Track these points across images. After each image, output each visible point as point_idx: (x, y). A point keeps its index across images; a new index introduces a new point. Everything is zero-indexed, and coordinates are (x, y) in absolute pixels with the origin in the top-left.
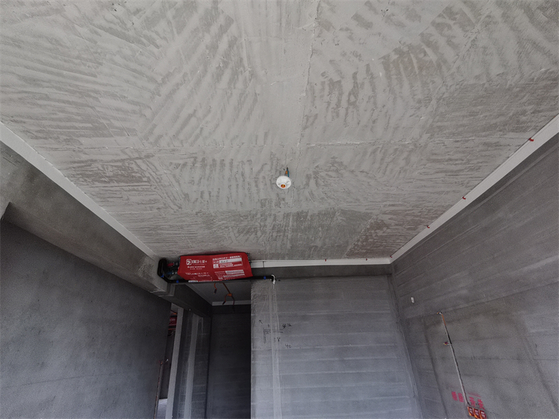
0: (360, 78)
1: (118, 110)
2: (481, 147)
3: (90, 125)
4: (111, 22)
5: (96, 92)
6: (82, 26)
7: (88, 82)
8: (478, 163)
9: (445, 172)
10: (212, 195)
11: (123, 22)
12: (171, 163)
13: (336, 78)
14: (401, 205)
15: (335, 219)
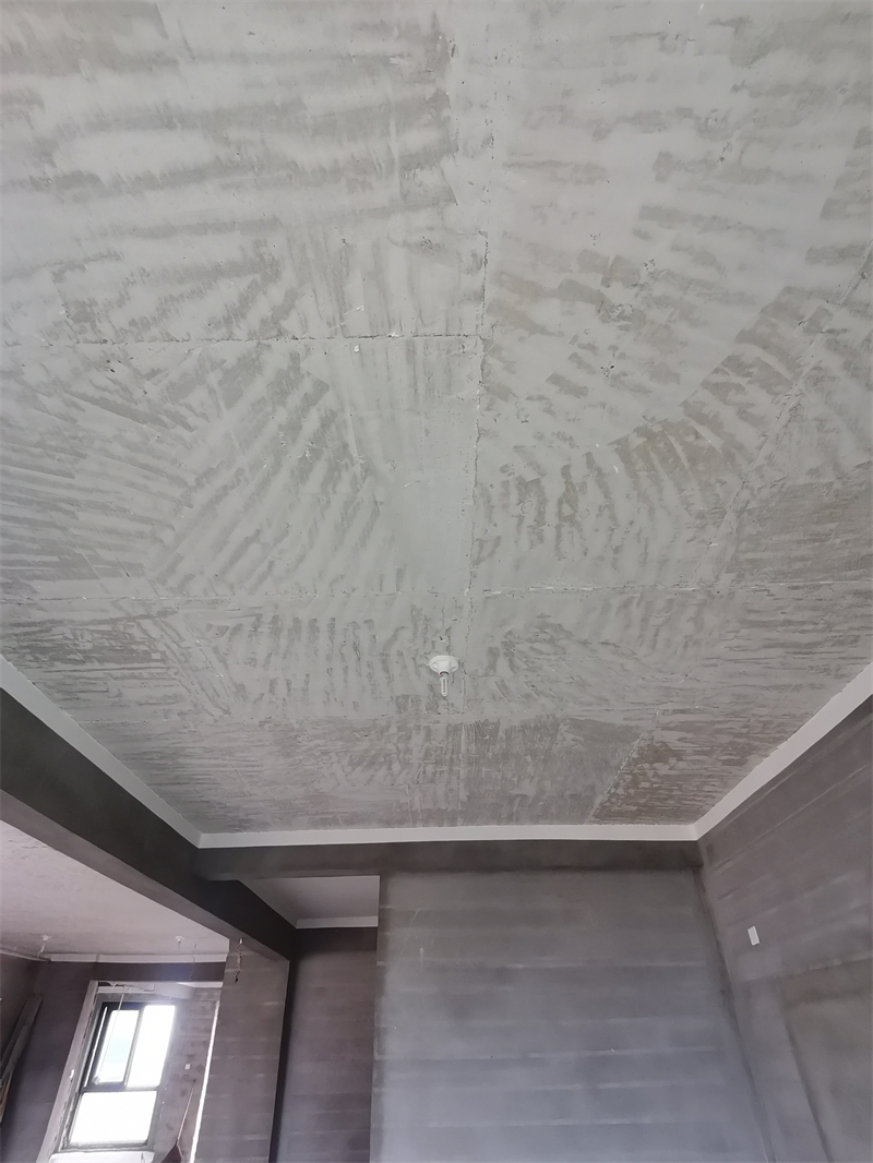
0: (577, 474)
1: (111, 531)
2: (850, 600)
3: (55, 559)
4: (104, 389)
5: (72, 502)
6: (49, 395)
7: (55, 485)
8: (852, 629)
9: (783, 645)
10: (293, 686)
11: (126, 390)
12: (210, 627)
13: (530, 476)
14: (701, 711)
15: (559, 738)
